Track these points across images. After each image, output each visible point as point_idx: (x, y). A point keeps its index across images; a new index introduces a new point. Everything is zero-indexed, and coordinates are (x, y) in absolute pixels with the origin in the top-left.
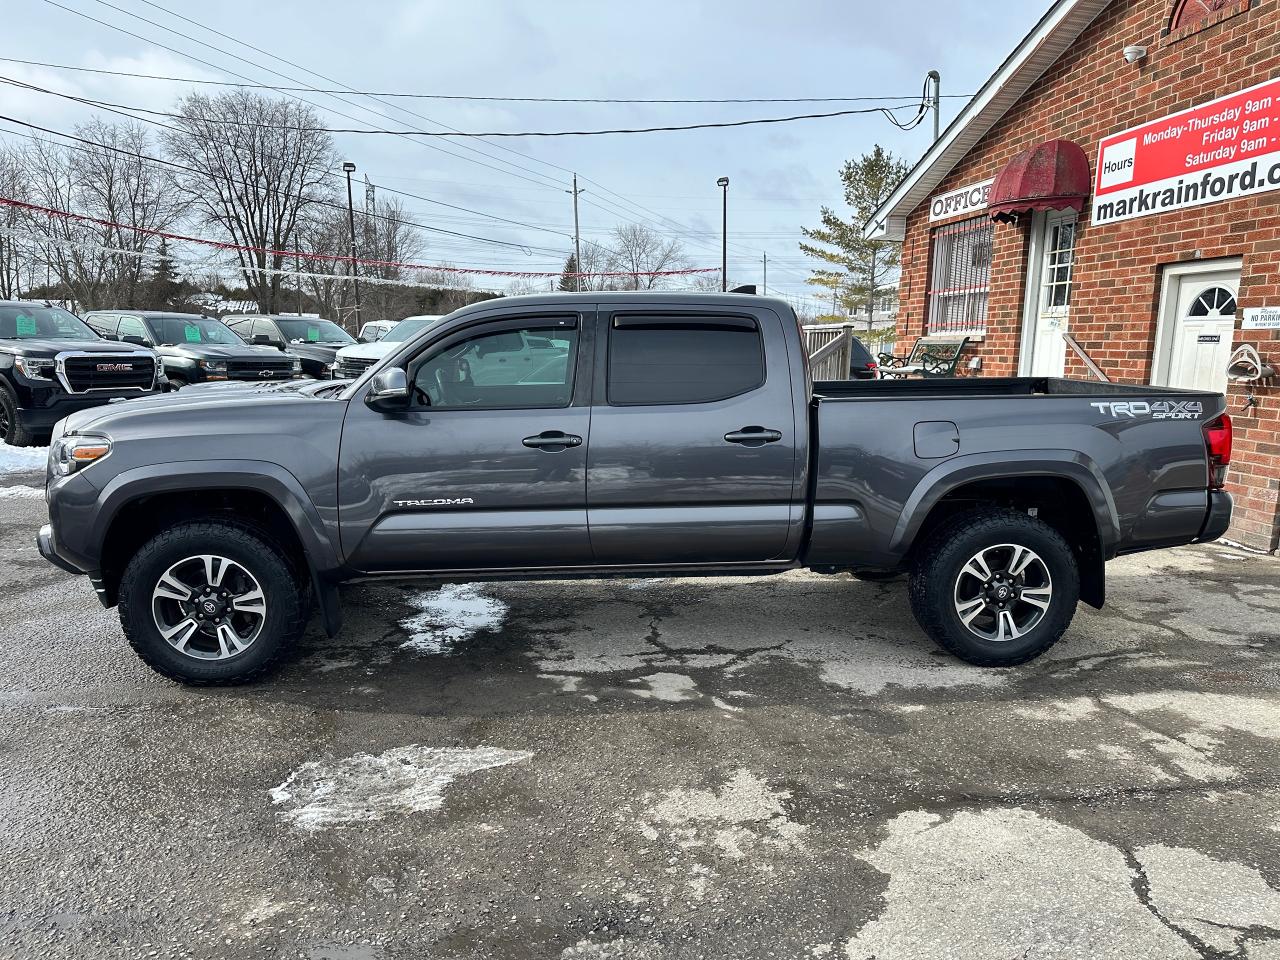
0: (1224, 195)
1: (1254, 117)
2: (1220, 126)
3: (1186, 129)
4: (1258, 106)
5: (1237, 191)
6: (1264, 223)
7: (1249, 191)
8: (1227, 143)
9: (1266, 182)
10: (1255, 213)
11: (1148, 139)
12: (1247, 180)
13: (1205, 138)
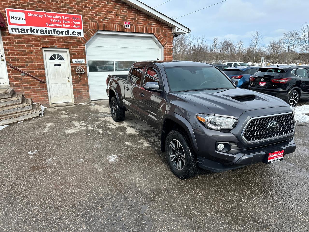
0: (61, 35)
1: (65, 20)
2: (56, 19)
3: (44, 16)
4: (66, 18)
5: (64, 35)
6: (73, 43)
7: (67, 35)
8: (59, 23)
9: (72, 34)
10: (70, 40)
11: (29, 15)
12: (67, 33)
13: (51, 20)
